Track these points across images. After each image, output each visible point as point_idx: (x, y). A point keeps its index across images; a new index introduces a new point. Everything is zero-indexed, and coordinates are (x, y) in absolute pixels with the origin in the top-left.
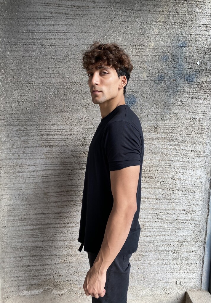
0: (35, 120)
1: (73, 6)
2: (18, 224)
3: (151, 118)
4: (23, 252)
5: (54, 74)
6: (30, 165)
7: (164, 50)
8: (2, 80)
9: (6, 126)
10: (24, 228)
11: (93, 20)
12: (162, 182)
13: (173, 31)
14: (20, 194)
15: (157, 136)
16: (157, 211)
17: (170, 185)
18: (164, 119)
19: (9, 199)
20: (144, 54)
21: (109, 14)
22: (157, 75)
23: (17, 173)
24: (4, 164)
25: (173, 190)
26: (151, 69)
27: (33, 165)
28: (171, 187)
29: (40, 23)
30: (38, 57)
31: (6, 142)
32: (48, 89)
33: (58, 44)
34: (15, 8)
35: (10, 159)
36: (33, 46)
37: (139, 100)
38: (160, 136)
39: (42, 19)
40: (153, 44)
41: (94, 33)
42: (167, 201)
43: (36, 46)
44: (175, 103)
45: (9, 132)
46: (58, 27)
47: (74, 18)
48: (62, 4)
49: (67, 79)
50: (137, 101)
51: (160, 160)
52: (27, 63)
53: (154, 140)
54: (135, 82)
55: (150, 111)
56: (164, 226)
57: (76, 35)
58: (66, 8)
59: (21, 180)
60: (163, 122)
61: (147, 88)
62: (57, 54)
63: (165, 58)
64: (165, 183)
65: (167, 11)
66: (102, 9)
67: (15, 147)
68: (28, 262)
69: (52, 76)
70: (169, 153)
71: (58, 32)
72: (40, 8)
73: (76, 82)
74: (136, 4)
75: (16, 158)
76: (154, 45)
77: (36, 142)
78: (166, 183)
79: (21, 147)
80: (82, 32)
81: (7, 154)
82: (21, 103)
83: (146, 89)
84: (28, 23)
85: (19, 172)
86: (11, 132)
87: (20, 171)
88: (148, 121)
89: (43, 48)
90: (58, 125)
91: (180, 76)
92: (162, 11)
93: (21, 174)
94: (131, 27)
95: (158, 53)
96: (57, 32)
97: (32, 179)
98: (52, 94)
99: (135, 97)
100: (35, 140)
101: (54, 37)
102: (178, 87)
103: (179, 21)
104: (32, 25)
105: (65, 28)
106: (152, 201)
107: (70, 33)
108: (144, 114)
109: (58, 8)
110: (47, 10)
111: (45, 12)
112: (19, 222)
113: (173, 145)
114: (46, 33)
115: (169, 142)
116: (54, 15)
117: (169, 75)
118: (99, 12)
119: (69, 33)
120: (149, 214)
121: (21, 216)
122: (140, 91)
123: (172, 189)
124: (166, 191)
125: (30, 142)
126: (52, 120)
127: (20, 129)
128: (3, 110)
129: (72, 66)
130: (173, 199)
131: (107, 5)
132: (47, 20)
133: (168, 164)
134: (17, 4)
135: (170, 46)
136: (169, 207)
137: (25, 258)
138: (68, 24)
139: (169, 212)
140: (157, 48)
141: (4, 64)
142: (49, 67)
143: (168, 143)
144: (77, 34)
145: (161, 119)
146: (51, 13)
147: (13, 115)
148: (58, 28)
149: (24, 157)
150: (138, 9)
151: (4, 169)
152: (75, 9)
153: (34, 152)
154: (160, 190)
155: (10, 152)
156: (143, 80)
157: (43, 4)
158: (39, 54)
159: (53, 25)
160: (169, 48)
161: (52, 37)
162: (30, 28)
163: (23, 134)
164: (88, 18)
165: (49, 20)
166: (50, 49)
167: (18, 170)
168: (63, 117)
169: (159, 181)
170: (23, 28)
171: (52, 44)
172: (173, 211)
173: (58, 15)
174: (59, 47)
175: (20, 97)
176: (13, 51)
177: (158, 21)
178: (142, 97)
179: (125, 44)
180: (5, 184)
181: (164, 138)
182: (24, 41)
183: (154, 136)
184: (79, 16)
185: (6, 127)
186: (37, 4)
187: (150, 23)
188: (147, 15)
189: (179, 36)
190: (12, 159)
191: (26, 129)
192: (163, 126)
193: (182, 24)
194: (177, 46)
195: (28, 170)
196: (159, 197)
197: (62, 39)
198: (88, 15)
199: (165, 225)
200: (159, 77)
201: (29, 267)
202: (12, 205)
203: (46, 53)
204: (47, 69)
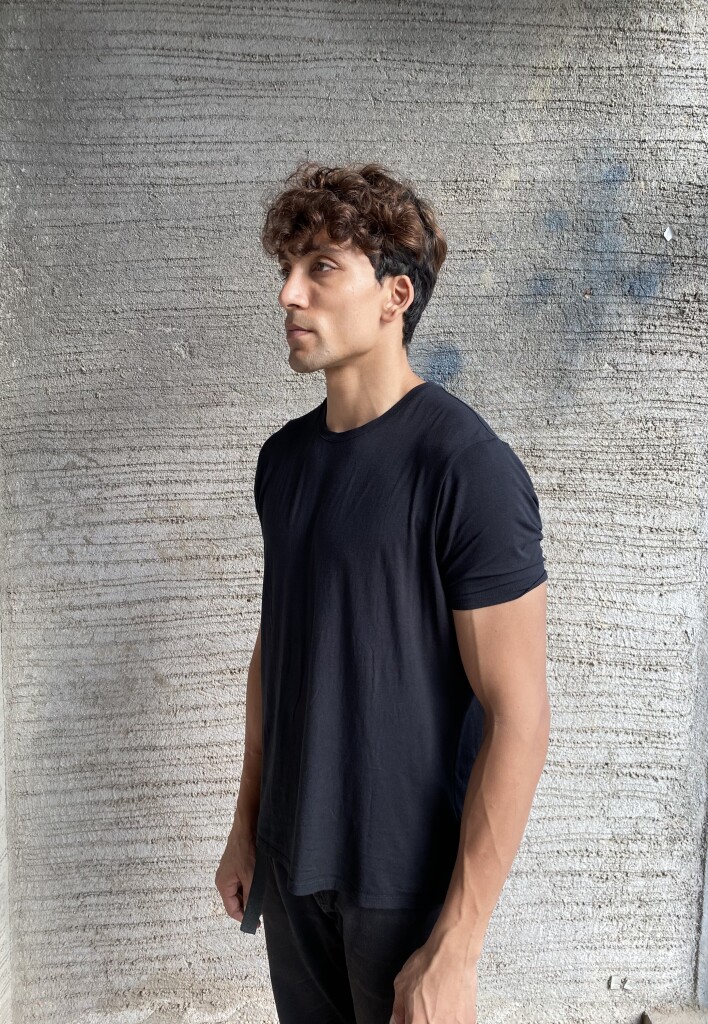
0: (126, 434)
1: (248, 57)
2: (68, 783)
3: (511, 422)
4: (85, 878)
5: (186, 279)
6: (110, 583)
7: (553, 192)
8: (14, 303)
9: (29, 455)
10: (90, 796)
11: (313, 101)
12: (552, 637)
13: (581, 130)
14: (76, 680)
17: (581, 647)
18: (556, 422)
19: (40, 698)
20: (484, 207)
21: (367, 79)
22: (529, 275)
23: (64, 612)
24: (23, 580)
25: (592, 664)
26: (510, 256)
27: (118, 583)
28: (586, 652)
29: (139, 112)
30: (133, 225)
31: (30, 509)
32: (168, 330)
33: (198, 181)
34: (58, 66)
35: (40, 565)
36: (118, 189)
37: (471, 361)
38: (543, 480)
39: (144, 101)
40: (514, 174)
41: (318, 141)
42: (572, 702)
43: (128, 189)
44: (591, 367)
45: (38, 475)
46: (199, 123)
47: (251, 93)
48: (210, 48)
49: (229, 297)
50: (465, 363)
52: (95, 245)
54: (456, 301)
55: (507, 397)
56: (562, 787)
57: (259, 150)
58: (224, 64)
59: (78, 634)
60: (555, 434)
61: (497, 322)
62: (196, 213)
63: (555, 220)
64: (564, 638)
65: (560, 65)
66: (344, 63)
67: (57, 524)
68: (104, 914)
69: (181, 287)
70: (575, 538)
71: (198, 141)
72: (138, 64)
73: (261, 303)
74: (454, 44)
75: (62, 560)
76: (518, 178)
77: (129, 505)
78: (569, 638)
79: (77, 525)
80: (279, 139)
81: (33, 547)
82: (79, 378)
83: (492, 324)
84: (99, 113)
85: (72, 608)
86: (45, 473)
87: (76, 602)
88: (503, 429)
89: (149, 193)
90: (201, 448)
91: (606, 277)
92: (541, 65)
93: (77, 615)
94: (442, 119)
95: (532, 206)
96: (194, 143)
97: (117, 629)
98: (179, 346)
99: (456, 352)
100: (126, 500)
101: (186, 158)
102: (600, 315)
103: (599, 98)
104: (115, 120)
105: (223, 128)
107: (237, 143)
108: (489, 409)
109: (198, 62)
110: (164, 70)
111: (157, 76)
112: (71, 776)
113: (590, 511)
114: (158, 146)
115: (576, 500)
116: (184, 85)
117: (571, 275)
118: (333, 73)
119: (234, 145)
121: (77, 757)
122: (475, 332)
123: (587, 660)
124: (567, 666)
125: (108, 507)
126: (181, 432)
127: (74, 464)
128: (18, 400)
129: (245, 253)
130: (592, 693)
131: (362, 49)
132: (162, 102)
133: (573, 576)
134: (63, 53)
135: (574, 178)
136: (581, 721)
137: (93, 900)
138: (232, 116)
139: (580, 737)
140: (529, 186)
141: (22, 248)
142: (171, 256)
143: (573, 504)
144: (262, 145)
145: (545, 423)
146: (176, 79)
147: (53, 419)
148: (199, 127)
149: (88, 558)
150: (464, 60)
151: (23, 597)
152: (254, 66)
153: (121, 540)
155: (43, 539)
156: (483, 293)
157: (150, 52)
158: (136, 214)
159: (184, 119)
160: (569, 186)
161: (179, 159)
162: (107, 129)
163: (85, 481)
164: (297, 94)
165: (169, 102)
166: (172, 198)
167: (67, 602)
168: (218, 420)
170: (84, 131)
171: (180, 182)
172: (594, 735)
173: (201, 85)
174: (202, 190)
175: (73, 357)
176: (53, 205)
177: (529, 98)
178: (480, 352)
179: (423, 177)
180: (26, 647)
181: (556, 488)
182: (87, 172)
184: (267, 87)
185: (29, 457)
186: (130, 51)
187: (503, 106)
188: (494, 81)
189: (602, 145)
190: (47, 564)
191: (94, 464)
192: (552, 448)
193: (611, 106)
194: (596, 180)
195: (103, 599)
197: (213, 162)
198: (296, 83)
199: (566, 783)
200: (536, 284)
201: (106, 932)
202: (50, 720)
203: (159, 210)
204: (164, 264)
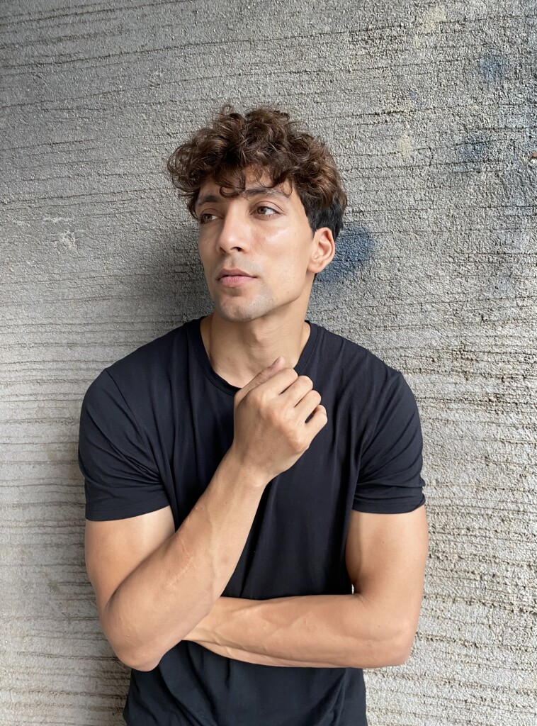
0: (17, 330)
3: (436, 318)
5: (71, 164)
6: (4, 484)
7: (490, 32)
12: (485, 578)
15: (463, 389)
16: (466, 693)
17: (522, 592)
18: (492, 318)
20: (401, 58)
22: (458, 138)
26: (433, 116)
28: (528, 599)
30: (19, 109)
32: (56, 220)
33: (81, 56)
37: (385, 245)
38: (475, 388)
40: (439, 14)
43: (13, 72)
49: (114, 181)
50: (379, 248)
51: (479, 488)
53: (453, 406)
54: (366, 173)
55: (430, 287)
57: (143, 16)
60: (491, 332)
61: (417, 197)
62: (80, 91)
63: (491, 68)
64: (500, 580)
69: (66, 174)
71: (80, 12)
73: (146, 186)
76: (444, 19)
78: (507, 581)
83: (412, 200)
88: (424, 327)
89: (33, 74)
96: (76, 14)
98: (66, 237)
99: (366, 235)
100: (17, 399)
101: (68, 32)
106: (444, 649)
107: (121, 9)
108: (408, 302)
114: (41, 22)
115: (518, 414)
119: (118, 12)
120: (434, 702)
122: (390, 210)
129: (129, 132)
136: (521, 680)
140: (457, 27)
142: (57, 140)
145: (478, 319)
153: (13, 440)
154: (478, 610)
156: (401, 163)
158: (21, 97)
161: (61, 34)
166: (56, 77)
169: (473, 573)
171: (64, 58)
174: (86, 65)
178: (396, 234)
179: (327, 29)
181: (492, 398)
183: (452, 388)
192: (488, 349)
196: (475, 635)
197: (96, 34)
200: (466, 149)
203: (43, 91)
204: (49, 150)
